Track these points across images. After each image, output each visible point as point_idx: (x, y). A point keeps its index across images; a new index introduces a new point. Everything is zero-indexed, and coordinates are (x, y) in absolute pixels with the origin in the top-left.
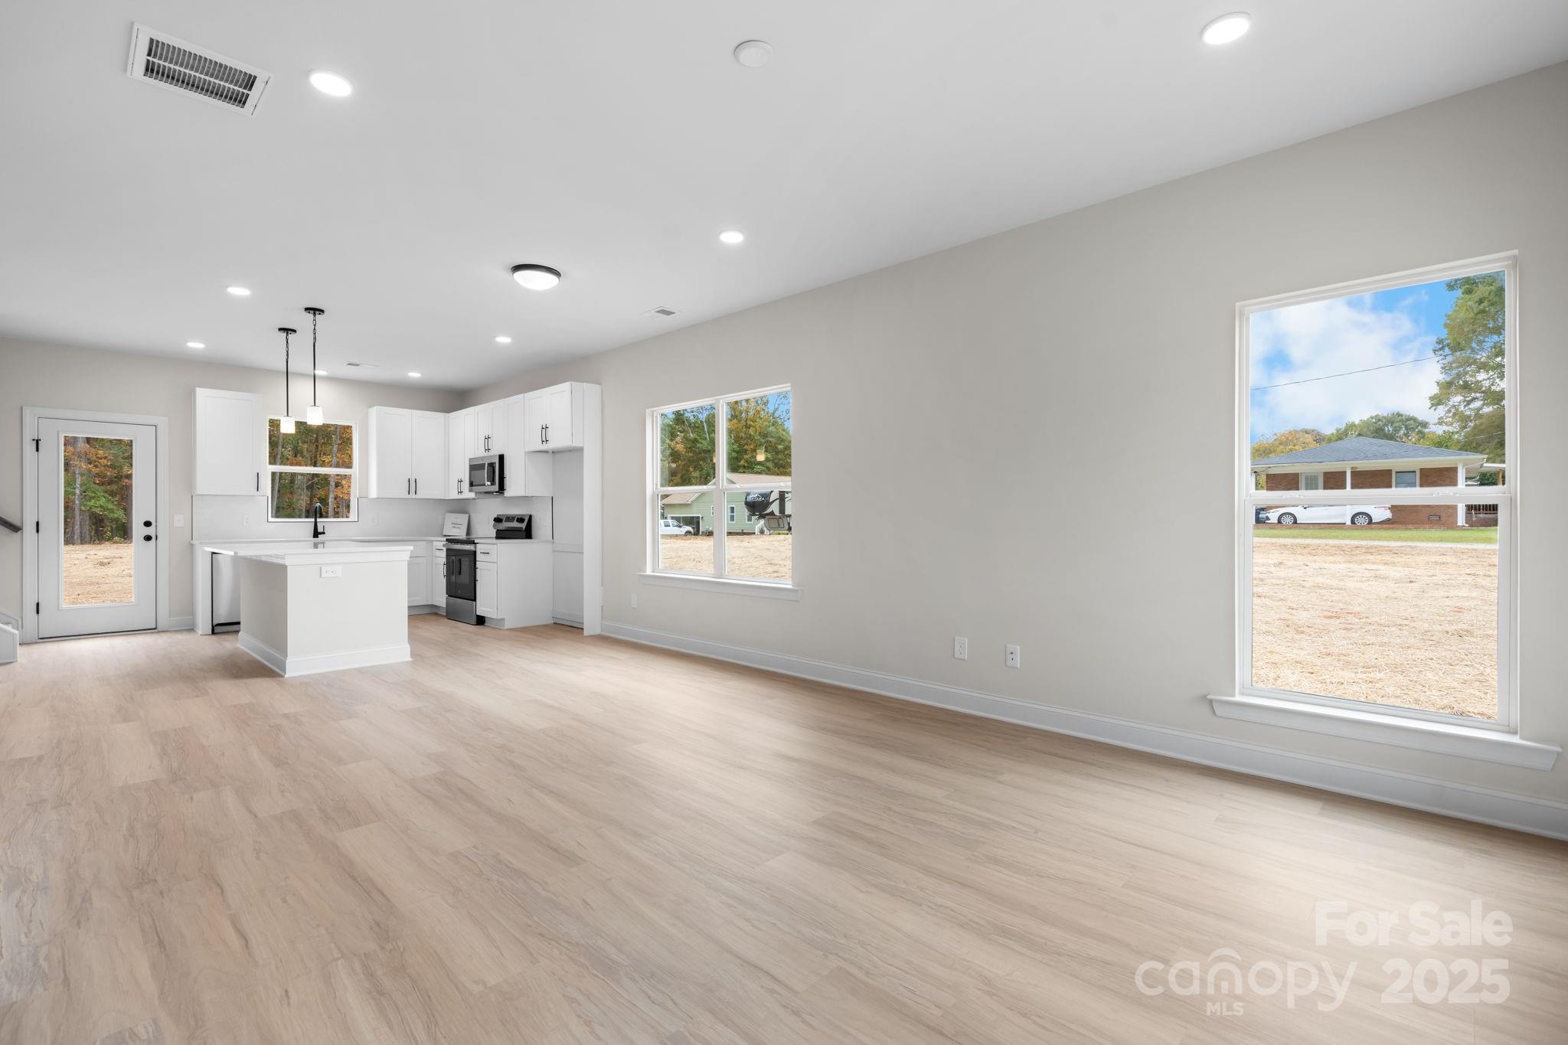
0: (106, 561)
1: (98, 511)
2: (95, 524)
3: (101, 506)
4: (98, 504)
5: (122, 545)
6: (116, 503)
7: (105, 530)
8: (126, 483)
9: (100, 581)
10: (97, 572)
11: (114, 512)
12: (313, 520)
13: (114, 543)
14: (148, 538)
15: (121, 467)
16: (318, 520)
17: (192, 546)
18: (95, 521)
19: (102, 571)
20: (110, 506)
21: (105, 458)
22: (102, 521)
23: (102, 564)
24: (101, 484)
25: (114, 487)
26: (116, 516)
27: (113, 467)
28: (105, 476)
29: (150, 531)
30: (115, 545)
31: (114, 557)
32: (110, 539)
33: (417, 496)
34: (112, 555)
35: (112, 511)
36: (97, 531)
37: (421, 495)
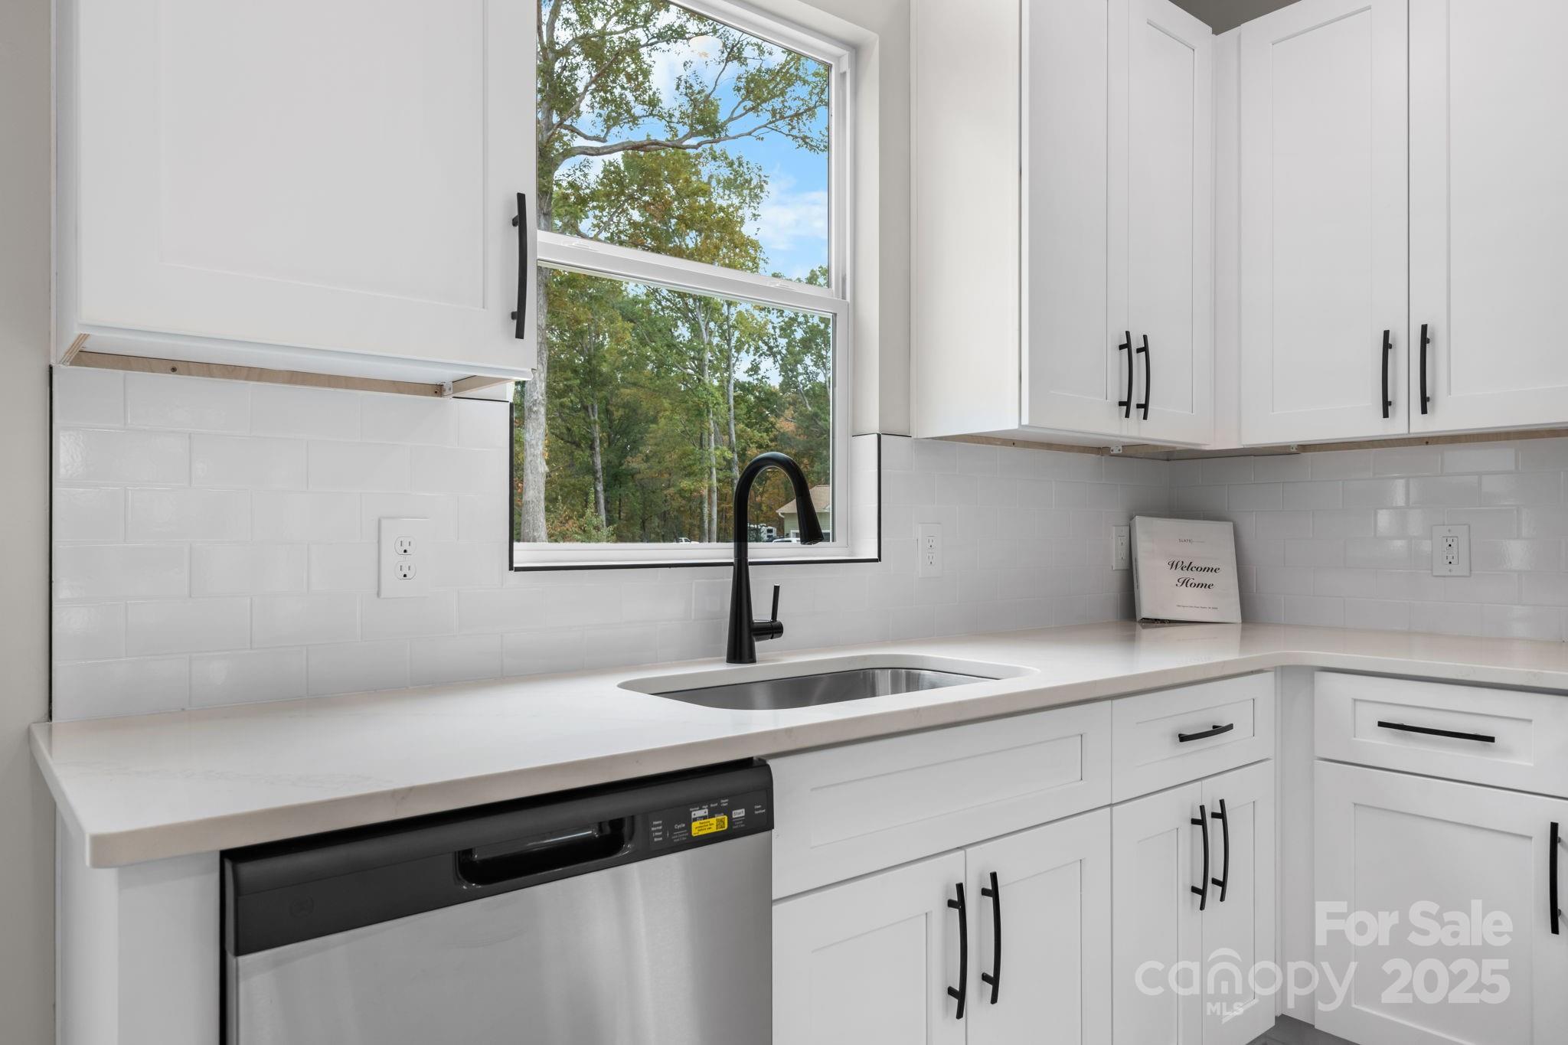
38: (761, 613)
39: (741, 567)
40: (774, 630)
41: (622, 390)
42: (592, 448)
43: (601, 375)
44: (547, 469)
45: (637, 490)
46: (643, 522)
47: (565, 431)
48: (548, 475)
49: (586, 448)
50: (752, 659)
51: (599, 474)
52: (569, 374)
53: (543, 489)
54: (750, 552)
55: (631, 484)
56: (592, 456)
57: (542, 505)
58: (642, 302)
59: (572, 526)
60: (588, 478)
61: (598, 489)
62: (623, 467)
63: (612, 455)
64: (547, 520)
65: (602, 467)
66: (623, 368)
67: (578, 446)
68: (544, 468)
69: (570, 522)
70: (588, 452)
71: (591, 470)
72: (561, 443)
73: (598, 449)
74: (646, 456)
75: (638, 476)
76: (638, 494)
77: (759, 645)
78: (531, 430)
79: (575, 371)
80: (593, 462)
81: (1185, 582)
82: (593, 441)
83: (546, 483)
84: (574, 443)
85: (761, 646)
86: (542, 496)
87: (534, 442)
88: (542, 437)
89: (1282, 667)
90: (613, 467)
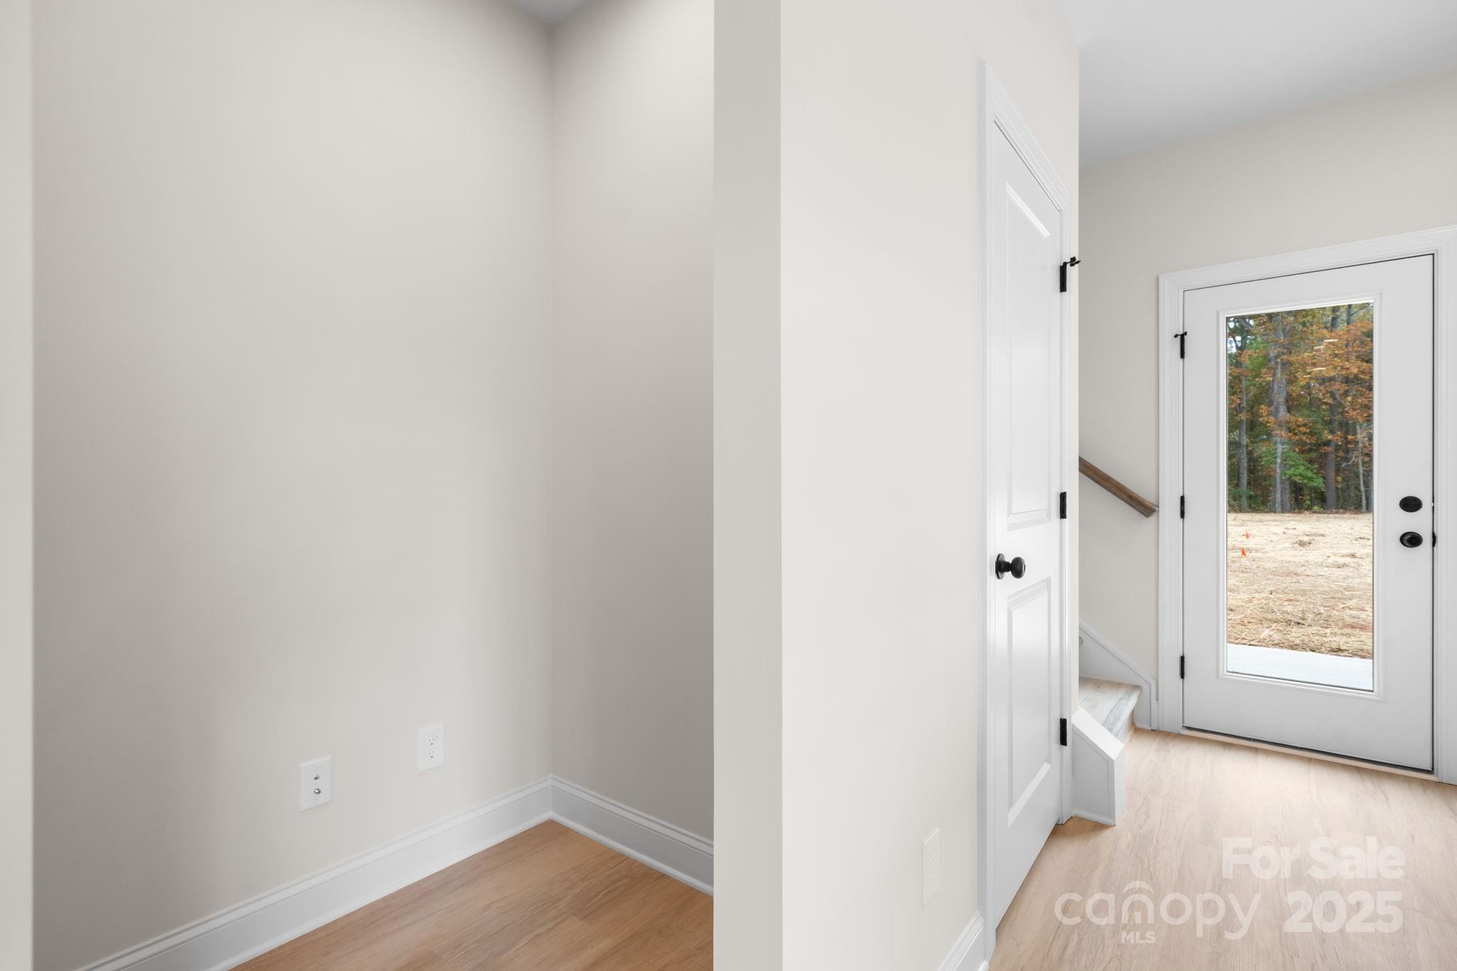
0: (1306, 539)
1: (1297, 479)
2: (1295, 492)
3: (1301, 475)
4: (1297, 472)
5: (1322, 515)
6: (1315, 471)
7: (1305, 498)
8: (1325, 450)
9: (1300, 570)
10: (1295, 556)
11: (1313, 481)
13: (1314, 512)
15: (1320, 434)
18: (1294, 489)
19: (1300, 555)
20: (1309, 474)
21: (1305, 425)
22: (1301, 489)
23: (1302, 544)
24: (1302, 452)
25: (1313, 455)
26: (1315, 484)
27: (1311, 433)
28: (1304, 444)
30: (1315, 515)
31: (1316, 535)
32: (1309, 509)
34: (1313, 531)
35: (1311, 479)
36: (1296, 500)
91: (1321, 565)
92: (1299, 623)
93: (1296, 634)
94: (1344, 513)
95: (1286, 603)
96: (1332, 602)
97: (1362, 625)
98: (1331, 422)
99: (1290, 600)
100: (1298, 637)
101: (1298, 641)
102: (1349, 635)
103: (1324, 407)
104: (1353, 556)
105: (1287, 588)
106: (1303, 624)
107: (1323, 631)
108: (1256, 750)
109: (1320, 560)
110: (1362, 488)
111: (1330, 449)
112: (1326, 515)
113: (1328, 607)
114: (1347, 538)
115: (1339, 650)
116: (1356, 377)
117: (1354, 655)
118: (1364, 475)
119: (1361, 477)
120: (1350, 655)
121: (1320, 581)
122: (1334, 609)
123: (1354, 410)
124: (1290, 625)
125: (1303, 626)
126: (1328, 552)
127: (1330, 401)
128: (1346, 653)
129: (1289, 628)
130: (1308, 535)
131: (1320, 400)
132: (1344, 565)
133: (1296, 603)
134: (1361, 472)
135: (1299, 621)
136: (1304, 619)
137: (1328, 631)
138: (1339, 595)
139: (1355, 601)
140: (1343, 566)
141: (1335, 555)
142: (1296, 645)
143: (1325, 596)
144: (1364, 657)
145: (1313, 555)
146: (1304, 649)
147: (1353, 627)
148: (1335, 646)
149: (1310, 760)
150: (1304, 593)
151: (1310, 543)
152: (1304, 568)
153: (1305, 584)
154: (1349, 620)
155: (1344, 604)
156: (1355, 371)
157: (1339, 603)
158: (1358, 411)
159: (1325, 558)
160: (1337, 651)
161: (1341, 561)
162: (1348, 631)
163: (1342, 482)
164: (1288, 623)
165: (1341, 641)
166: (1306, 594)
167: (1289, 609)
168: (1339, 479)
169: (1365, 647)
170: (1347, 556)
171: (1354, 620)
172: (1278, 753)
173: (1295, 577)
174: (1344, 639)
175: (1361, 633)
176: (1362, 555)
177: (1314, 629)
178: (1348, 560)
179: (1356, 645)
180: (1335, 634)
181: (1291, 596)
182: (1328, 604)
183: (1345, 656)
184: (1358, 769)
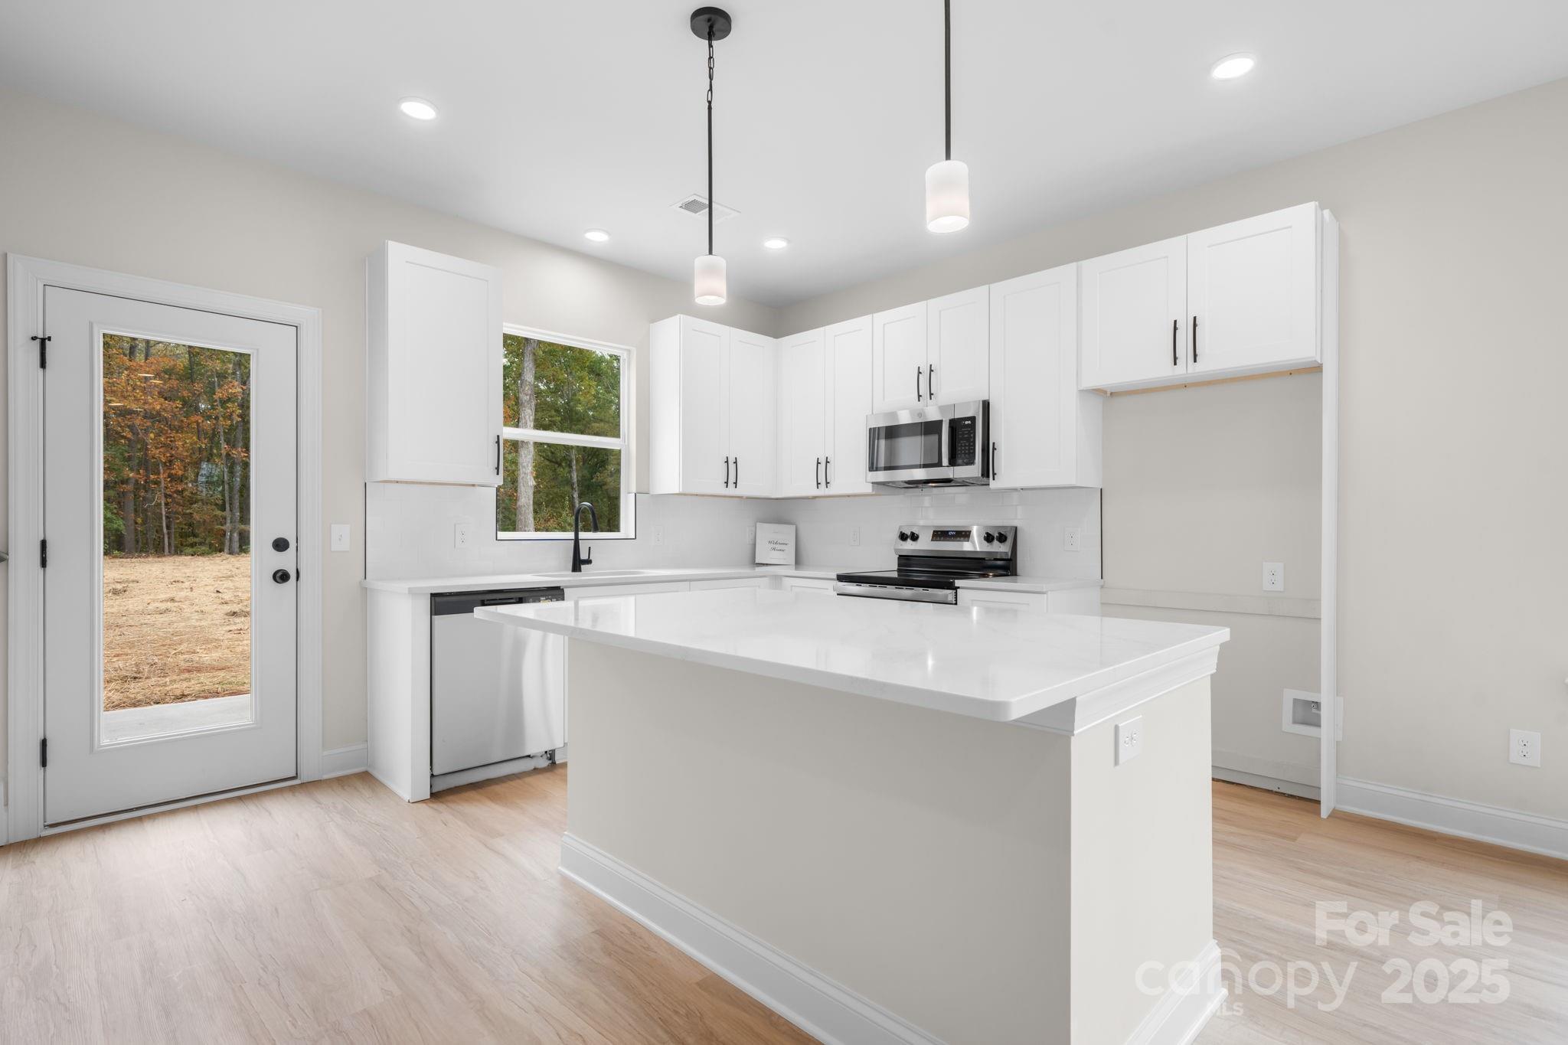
0: (119, 587)
12: (571, 535)
14: (281, 577)
16: (582, 535)
17: (364, 591)
23: (115, 592)
29: (285, 561)
31: (131, 581)
33: (738, 492)
34: (124, 577)
37: (746, 488)
38: (584, 556)
39: (577, 541)
40: (589, 562)
41: (593, 424)
42: (570, 466)
43: (576, 414)
44: (535, 483)
45: (604, 498)
46: (609, 521)
47: (549, 454)
48: (536, 487)
49: (566, 466)
50: (580, 571)
51: (576, 486)
52: (553, 413)
53: (532, 497)
54: (580, 536)
55: (600, 493)
56: (570, 472)
57: (531, 508)
58: (607, 361)
59: (551, 523)
60: (567, 488)
61: (575, 496)
62: (594, 480)
63: (586, 472)
64: (535, 519)
65: (577, 481)
66: (594, 408)
67: (560, 465)
68: (532, 483)
69: (552, 521)
70: (567, 469)
71: (569, 482)
72: (547, 463)
73: (574, 467)
74: (611, 472)
75: (605, 487)
76: (605, 500)
77: (582, 567)
78: (523, 456)
79: (557, 411)
80: (571, 477)
81: (774, 549)
82: (571, 461)
83: (534, 493)
84: (557, 463)
85: (583, 567)
86: (531, 502)
87: (525, 464)
88: (531, 461)
89: (776, 576)
90: (586, 480)
91: (143, 613)
92: (135, 678)
93: (135, 689)
94: (147, 557)
95: (115, 659)
96: (163, 650)
97: (197, 668)
98: (130, 459)
99: (118, 655)
100: (138, 693)
101: (139, 697)
102: (188, 680)
103: (123, 441)
104: (172, 600)
105: (111, 642)
106: (140, 678)
107: (162, 681)
108: (140, 819)
109: (141, 608)
110: (165, 530)
111: (130, 487)
112: (128, 560)
113: (161, 655)
114: (162, 582)
115: (183, 696)
116: (159, 413)
117: (197, 697)
118: (167, 517)
119: (164, 518)
120: (194, 698)
121: (146, 630)
122: (168, 657)
123: (157, 448)
124: (126, 681)
125: (140, 680)
126: (147, 598)
127: (129, 436)
128: (189, 698)
129: (126, 686)
130: (120, 582)
131: (118, 433)
132: (167, 610)
133: (124, 657)
134: (164, 513)
135: (135, 675)
136: (139, 673)
137: (167, 679)
138: (168, 642)
139: (186, 645)
140: (165, 611)
141: (154, 600)
142: (138, 701)
143: (155, 645)
144: (206, 698)
145: (131, 603)
146: (148, 704)
147: (189, 671)
148: (178, 693)
149: (196, 807)
150: (132, 645)
151: (125, 591)
152: (125, 618)
153: (131, 635)
154: (183, 665)
155: (175, 649)
156: (158, 407)
157: (170, 650)
158: (161, 450)
159: (146, 605)
160: (182, 697)
161: (163, 606)
162: (187, 675)
163: (142, 525)
164: (124, 679)
165: (179, 687)
166: (134, 646)
167: (121, 664)
168: (139, 520)
169: (206, 688)
170: (167, 601)
171: (188, 664)
172: (163, 813)
173: (117, 629)
174: (185, 684)
175: (199, 675)
176: (180, 598)
177: (153, 680)
178: (169, 605)
179: (197, 688)
180: (173, 681)
181: (118, 651)
182: (159, 653)
183: (189, 701)
184: (240, 798)
